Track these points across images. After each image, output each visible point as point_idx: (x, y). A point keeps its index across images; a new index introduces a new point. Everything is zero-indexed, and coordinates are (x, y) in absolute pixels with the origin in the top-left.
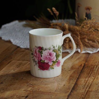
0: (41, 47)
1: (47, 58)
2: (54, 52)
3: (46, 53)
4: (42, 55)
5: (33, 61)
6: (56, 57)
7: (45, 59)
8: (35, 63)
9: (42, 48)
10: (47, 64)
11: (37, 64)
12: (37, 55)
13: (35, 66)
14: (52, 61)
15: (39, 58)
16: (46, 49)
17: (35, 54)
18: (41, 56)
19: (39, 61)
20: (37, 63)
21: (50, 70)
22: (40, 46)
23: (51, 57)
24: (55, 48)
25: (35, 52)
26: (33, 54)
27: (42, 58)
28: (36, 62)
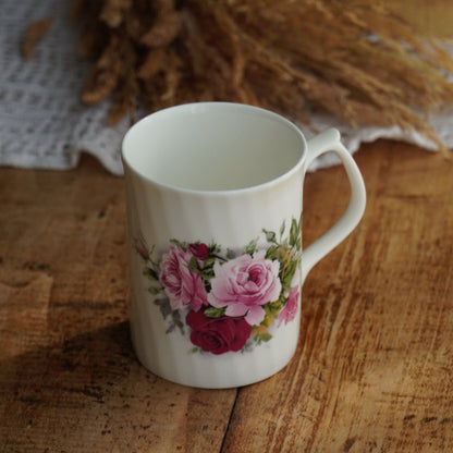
0: (203, 245)
1: (235, 293)
2: (273, 260)
3: (233, 270)
4: (213, 282)
5: (158, 308)
6: (282, 282)
7: (226, 301)
8: (170, 318)
9: (214, 248)
10: (240, 321)
11: (181, 325)
12: (184, 284)
13: (168, 332)
14: (263, 307)
15: (196, 298)
16: (231, 255)
17: (172, 279)
18: (208, 288)
19: (192, 312)
20: (183, 320)
21: (251, 350)
22: (202, 242)
23: (257, 289)
24: (278, 241)
25: (171, 269)
26: (160, 276)
27: (211, 299)
28: (176, 313)
